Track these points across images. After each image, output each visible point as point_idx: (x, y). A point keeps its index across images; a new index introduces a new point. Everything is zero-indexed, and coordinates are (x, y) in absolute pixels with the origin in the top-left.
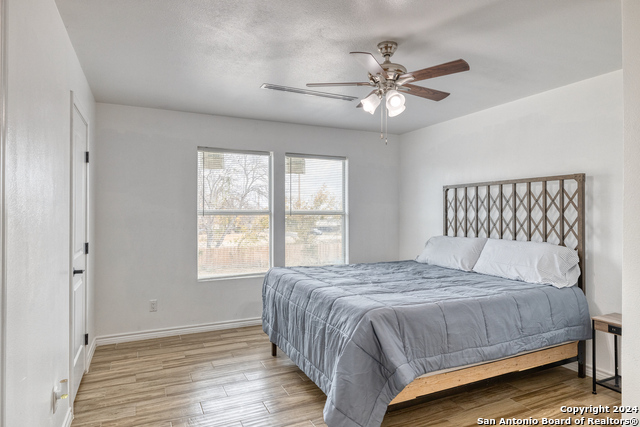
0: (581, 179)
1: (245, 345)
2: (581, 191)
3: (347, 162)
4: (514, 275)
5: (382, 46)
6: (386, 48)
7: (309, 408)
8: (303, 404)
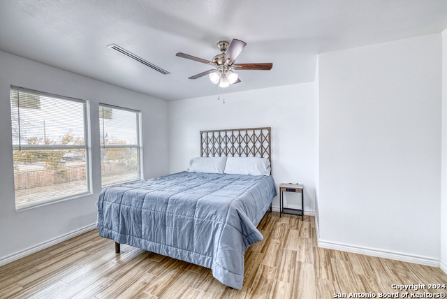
0: (269, 129)
1: (83, 253)
2: (269, 134)
3: (140, 114)
4: (247, 173)
5: (222, 43)
6: (224, 45)
7: (181, 279)
8: (175, 278)
